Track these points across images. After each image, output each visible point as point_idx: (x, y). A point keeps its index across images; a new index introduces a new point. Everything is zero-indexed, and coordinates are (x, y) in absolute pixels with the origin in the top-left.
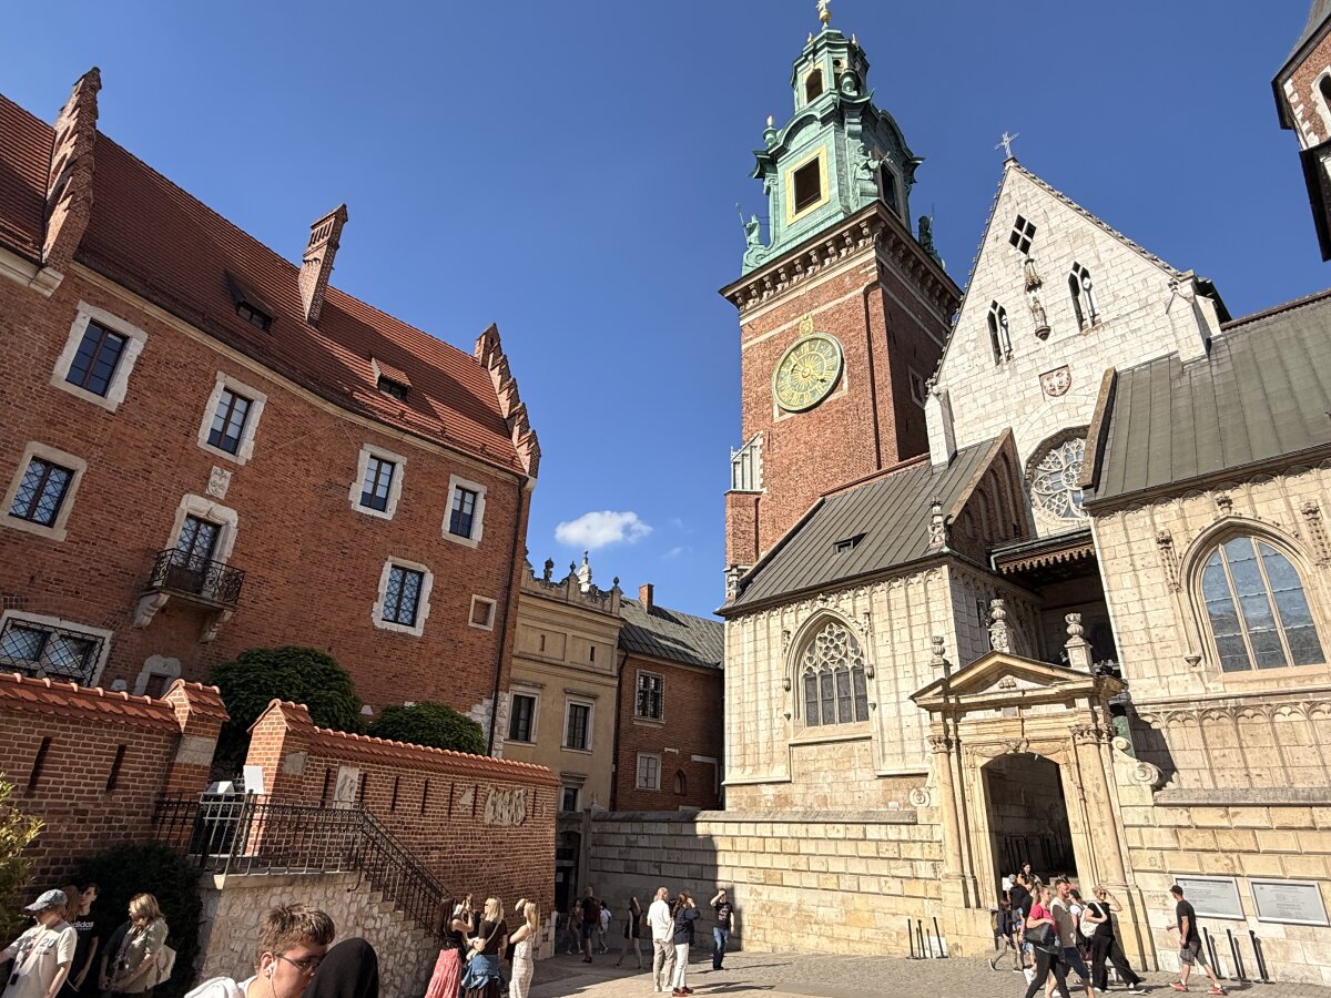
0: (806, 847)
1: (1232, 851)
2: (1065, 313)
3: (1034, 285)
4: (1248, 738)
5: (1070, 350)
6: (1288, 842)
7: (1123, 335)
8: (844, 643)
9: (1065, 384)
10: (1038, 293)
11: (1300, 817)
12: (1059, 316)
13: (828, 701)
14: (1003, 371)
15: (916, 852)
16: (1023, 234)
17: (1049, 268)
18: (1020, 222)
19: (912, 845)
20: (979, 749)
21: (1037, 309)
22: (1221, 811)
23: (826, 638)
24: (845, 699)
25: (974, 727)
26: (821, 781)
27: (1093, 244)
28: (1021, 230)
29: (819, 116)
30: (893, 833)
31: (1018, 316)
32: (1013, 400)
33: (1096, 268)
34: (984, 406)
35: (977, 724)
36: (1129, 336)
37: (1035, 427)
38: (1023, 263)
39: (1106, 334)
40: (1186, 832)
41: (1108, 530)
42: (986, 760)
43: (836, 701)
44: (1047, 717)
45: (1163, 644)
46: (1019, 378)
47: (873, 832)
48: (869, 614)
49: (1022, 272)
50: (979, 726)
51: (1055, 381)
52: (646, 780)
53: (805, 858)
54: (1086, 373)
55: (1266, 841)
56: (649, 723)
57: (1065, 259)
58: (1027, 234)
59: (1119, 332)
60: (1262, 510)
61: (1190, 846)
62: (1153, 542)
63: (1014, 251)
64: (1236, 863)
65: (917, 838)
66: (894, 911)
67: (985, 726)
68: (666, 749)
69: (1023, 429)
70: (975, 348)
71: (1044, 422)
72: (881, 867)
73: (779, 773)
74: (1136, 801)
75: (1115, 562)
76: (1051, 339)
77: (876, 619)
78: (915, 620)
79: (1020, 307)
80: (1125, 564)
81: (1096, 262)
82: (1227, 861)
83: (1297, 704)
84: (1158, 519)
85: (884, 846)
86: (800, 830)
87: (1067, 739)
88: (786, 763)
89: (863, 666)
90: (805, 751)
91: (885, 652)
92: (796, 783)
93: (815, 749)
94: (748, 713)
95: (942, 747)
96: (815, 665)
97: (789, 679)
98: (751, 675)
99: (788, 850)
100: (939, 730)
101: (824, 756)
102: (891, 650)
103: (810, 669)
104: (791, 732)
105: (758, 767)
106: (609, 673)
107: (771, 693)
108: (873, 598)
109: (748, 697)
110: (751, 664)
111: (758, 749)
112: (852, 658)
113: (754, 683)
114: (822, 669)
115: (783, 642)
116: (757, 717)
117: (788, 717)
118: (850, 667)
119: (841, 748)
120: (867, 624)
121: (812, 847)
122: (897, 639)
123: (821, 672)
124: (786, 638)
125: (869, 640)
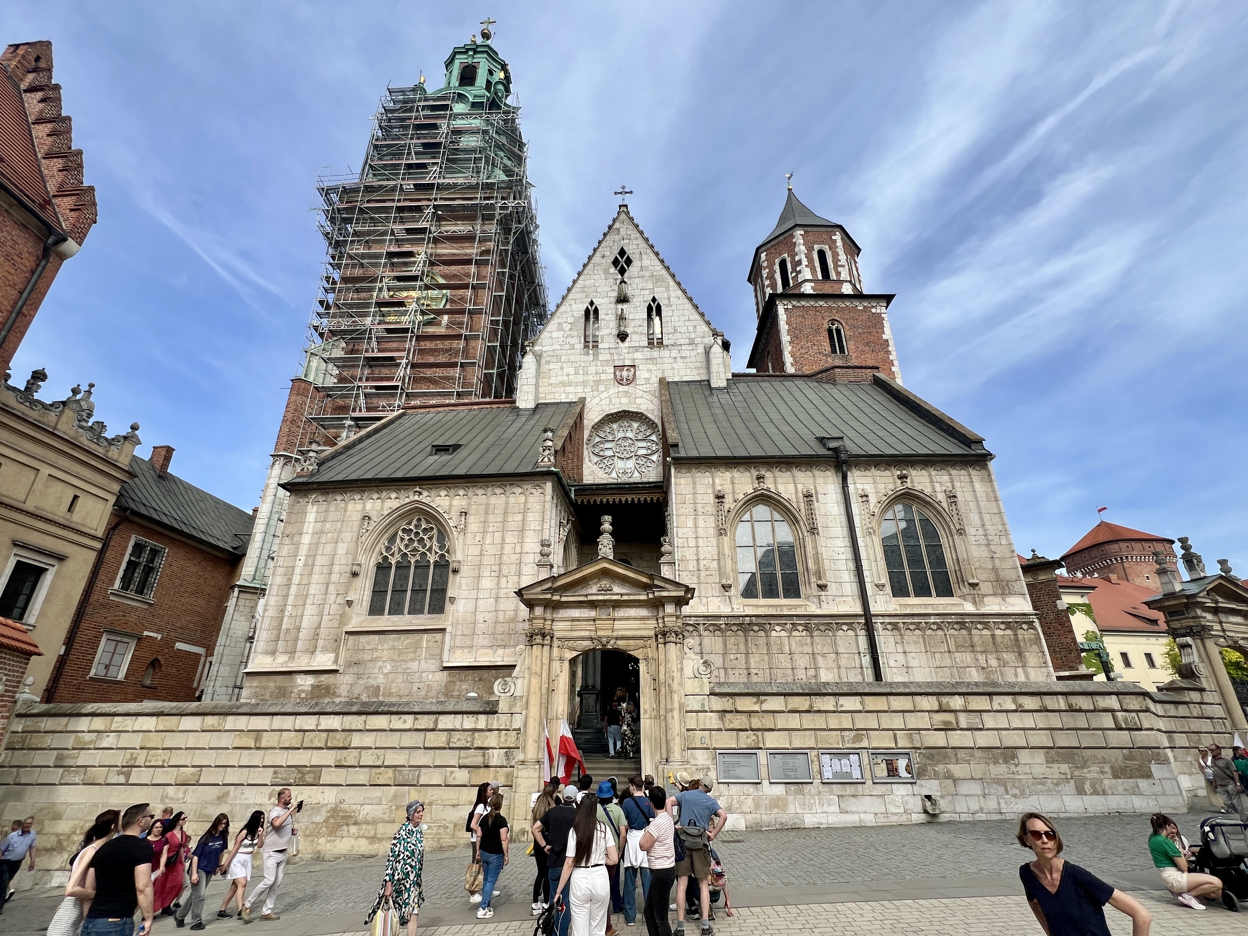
0: (357, 740)
1: (758, 730)
2: (641, 328)
3: (623, 299)
4: (754, 647)
5: (638, 355)
6: (794, 721)
7: (675, 358)
8: (431, 538)
9: (630, 378)
10: (625, 306)
11: (802, 703)
12: (636, 329)
13: (399, 592)
14: (588, 353)
15: (491, 740)
16: (622, 261)
17: (636, 292)
18: (622, 252)
19: (487, 733)
20: (570, 643)
21: (621, 318)
22: (754, 699)
23: (412, 530)
24: (419, 591)
25: (569, 623)
26: (376, 671)
27: (668, 289)
28: (622, 258)
29: (471, 100)
30: (469, 722)
31: (607, 318)
32: (591, 378)
33: (667, 306)
34: (568, 375)
35: (573, 620)
36: (679, 360)
37: (603, 402)
38: (618, 282)
39: (665, 353)
40: (728, 716)
41: (683, 481)
42: (575, 654)
43: (409, 593)
44: (635, 619)
45: (708, 573)
46: (599, 363)
47: (446, 722)
48: (466, 513)
49: (616, 288)
50: (574, 623)
51: (625, 374)
52: (107, 667)
53: (355, 752)
54: (647, 375)
55: (782, 721)
56: (132, 602)
57: (647, 292)
58: (625, 262)
59: (673, 355)
60: (781, 489)
61: (731, 726)
62: (712, 496)
63: (612, 270)
64: (760, 739)
65: (495, 727)
66: (456, 802)
67: (580, 623)
68: (146, 633)
69: (593, 402)
70: (570, 330)
71: (610, 401)
72: (451, 758)
73: (324, 661)
74: (697, 691)
75: (685, 506)
76: (627, 343)
77: (471, 519)
78: (511, 526)
79: (610, 312)
80: (690, 508)
81: (666, 302)
82: (754, 738)
83: (786, 624)
84: (717, 481)
85: (457, 735)
86: (356, 722)
87: (650, 638)
88: (336, 651)
89: (447, 561)
90: (363, 639)
91: (475, 550)
92: (344, 673)
93: (376, 637)
94: (297, 596)
95: (538, 639)
96: (392, 555)
97: (359, 565)
98: (312, 556)
99: (336, 744)
100: (538, 624)
101: (385, 646)
102: (482, 550)
103: (385, 558)
104: (350, 619)
105: (298, 654)
106: (92, 532)
107: (335, 577)
108: (473, 500)
109: (301, 579)
110: (314, 546)
111: (301, 636)
112: (436, 553)
113: (313, 565)
114: (400, 559)
115: (361, 527)
116: (309, 601)
117: (349, 603)
118: (432, 561)
119: (408, 638)
120: (463, 522)
121: (368, 740)
122: (488, 540)
123: (398, 562)
124: (366, 523)
125: (461, 537)
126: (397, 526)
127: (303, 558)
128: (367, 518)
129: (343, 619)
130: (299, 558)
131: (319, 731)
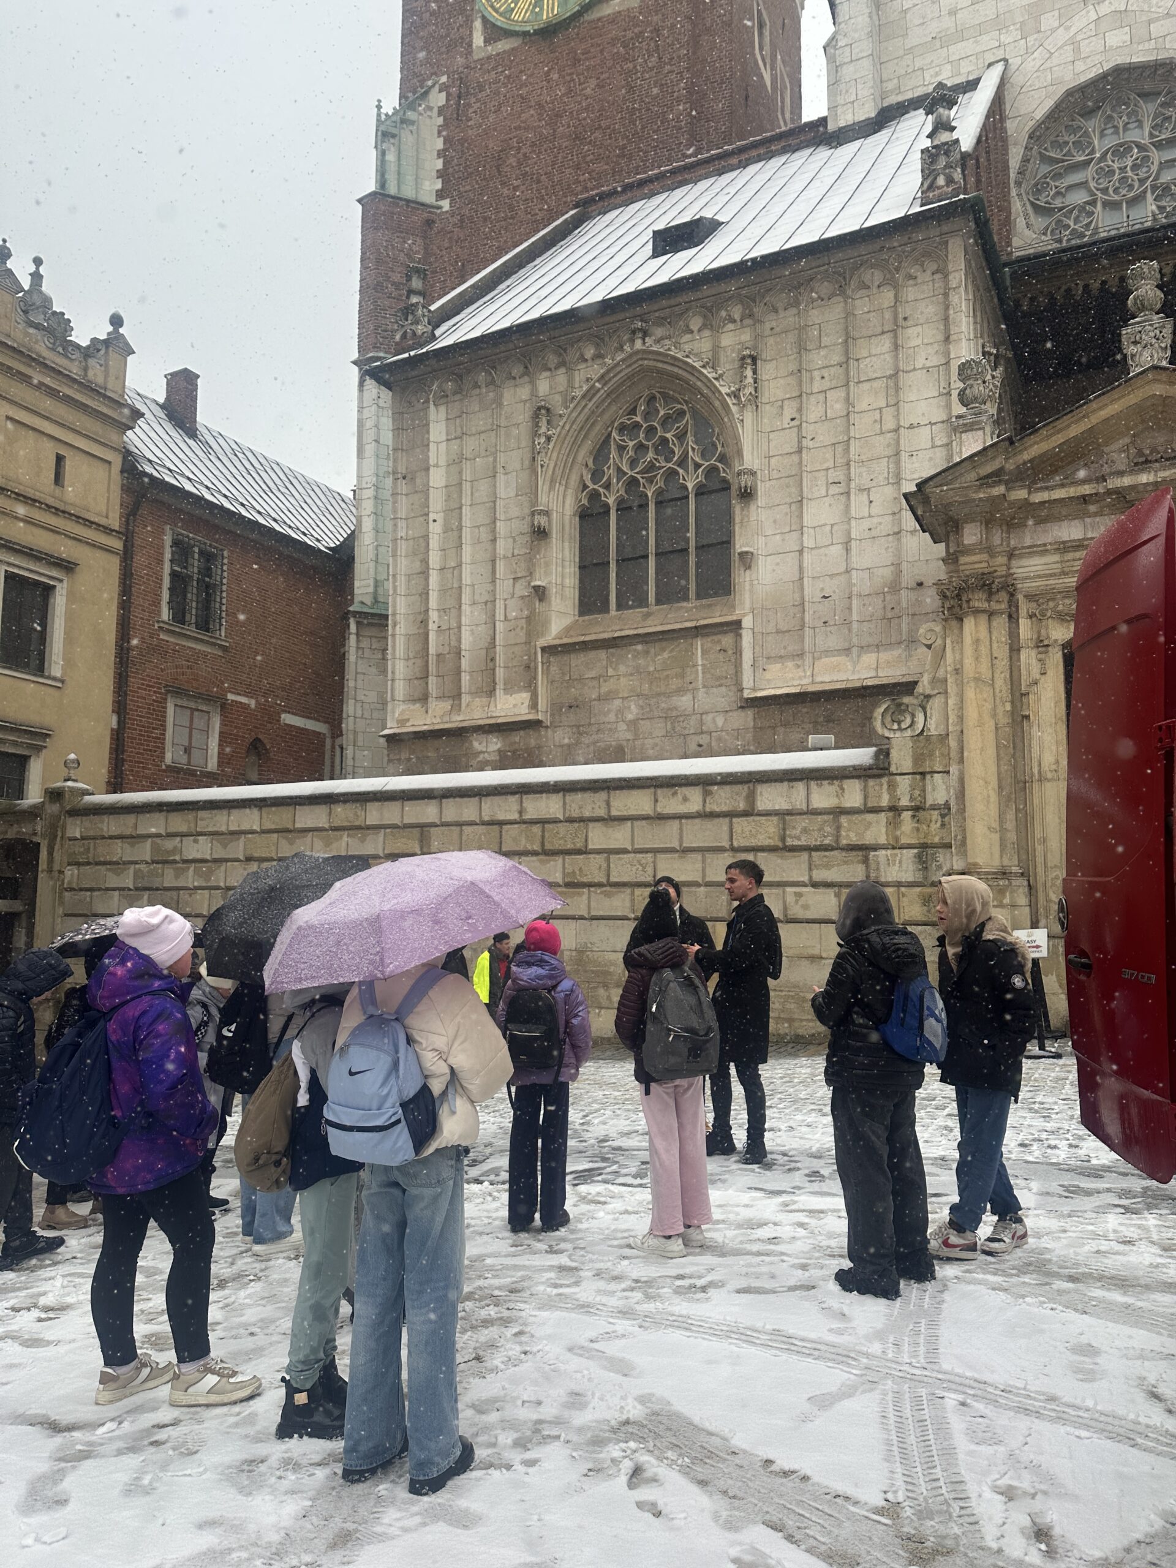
0: (598, 836)
8: (681, 437)
13: (632, 560)
15: (879, 830)
19: (870, 817)
20: (1063, 605)
23: (637, 425)
24: (671, 553)
25: (1056, 558)
26: (612, 717)
30: (823, 795)
43: (652, 560)
47: (772, 797)
48: (754, 360)
52: (188, 750)
53: (600, 859)
56: (194, 643)
65: (887, 802)
68: (230, 697)
69: (1031, 65)
71: (1077, 51)
72: (792, 866)
73: (512, 705)
77: (767, 371)
78: (866, 368)
85: (799, 822)
86: (590, 803)
88: (531, 686)
89: (725, 481)
90: (577, 660)
91: (784, 442)
92: (554, 726)
93: (602, 654)
94: (443, 591)
95: (979, 600)
96: (607, 486)
97: (547, 513)
98: (454, 511)
99: (558, 845)
100: (974, 563)
101: (622, 669)
102: (801, 438)
103: (594, 496)
104: (546, 623)
105: (465, 699)
106: (103, 521)
107: (502, 547)
108: (768, 326)
109: (445, 558)
110: (455, 488)
111: (465, 663)
112: (697, 466)
113: (460, 528)
114: (622, 492)
115: (535, 434)
116: (466, 599)
117: (540, 593)
118: (690, 486)
119: (663, 650)
120: (750, 380)
121: (619, 837)
122: (814, 411)
123: (620, 502)
124: (543, 423)
125: (749, 416)
126: (607, 417)
127: (440, 517)
128: (541, 412)
129: (533, 624)
130: (432, 516)
131: (525, 822)
